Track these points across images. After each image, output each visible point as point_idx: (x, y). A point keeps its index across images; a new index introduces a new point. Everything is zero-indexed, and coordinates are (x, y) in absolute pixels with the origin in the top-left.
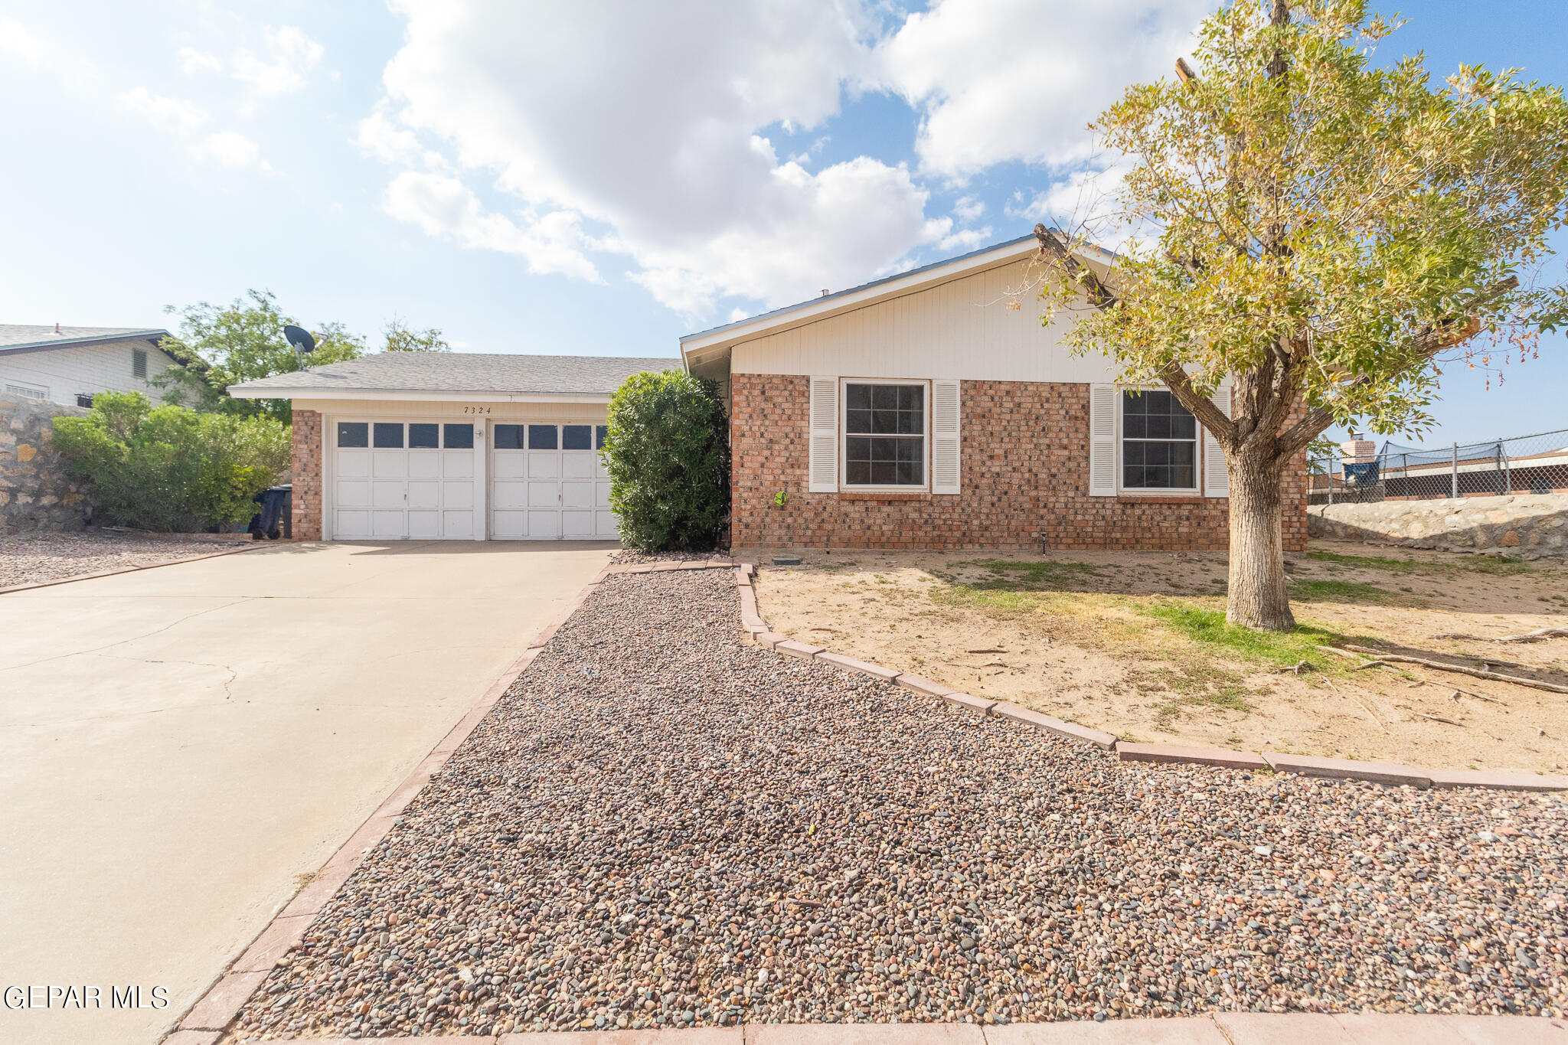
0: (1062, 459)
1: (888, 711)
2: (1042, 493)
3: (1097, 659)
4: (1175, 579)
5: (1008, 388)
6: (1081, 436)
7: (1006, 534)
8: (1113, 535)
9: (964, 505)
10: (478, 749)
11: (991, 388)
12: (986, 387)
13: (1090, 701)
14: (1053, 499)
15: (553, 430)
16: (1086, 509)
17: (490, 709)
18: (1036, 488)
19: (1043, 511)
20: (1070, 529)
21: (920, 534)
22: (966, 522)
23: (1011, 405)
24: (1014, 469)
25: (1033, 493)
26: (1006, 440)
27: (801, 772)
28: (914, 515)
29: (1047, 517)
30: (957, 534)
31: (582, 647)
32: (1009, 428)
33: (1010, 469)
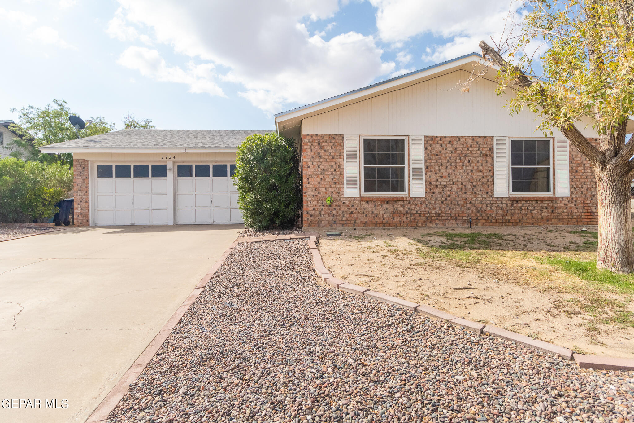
0: (479, 177)
1: (419, 332)
2: (468, 196)
3: (530, 293)
4: (549, 242)
5: (450, 140)
6: (489, 165)
7: (449, 218)
8: (507, 218)
9: (427, 202)
10: (162, 363)
11: (440, 140)
12: (438, 139)
13: (539, 322)
14: (474, 199)
15: (207, 167)
16: (492, 204)
17: (171, 331)
18: (465, 193)
19: (469, 205)
20: (484, 215)
21: (404, 218)
22: (428, 212)
23: (452, 149)
24: (453, 183)
25: (464, 196)
26: (449, 167)
27: (375, 382)
28: (401, 209)
29: (472, 209)
30: (424, 218)
31: (226, 288)
32: (450, 161)
33: (451, 183)
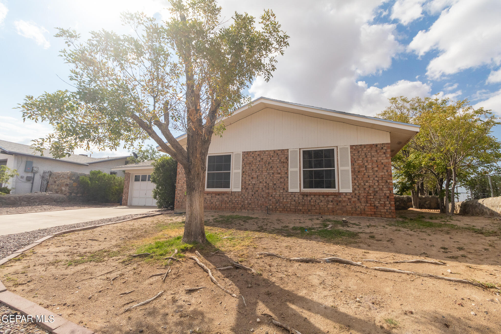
0: (278, 178)
2: (270, 191)
5: (258, 153)
6: (285, 169)
7: (257, 206)
8: (299, 208)
9: (242, 195)
11: (253, 154)
14: (275, 193)
16: (288, 197)
19: (271, 198)
20: (281, 205)
21: (228, 205)
22: (243, 202)
23: (260, 159)
24: (260, 182)
25: (267, 191)
26: (258, 172)
28: (226, 199)
29: (272, 200)
30: (240, 206)
32: (259, 167)
33: (259, 182)
